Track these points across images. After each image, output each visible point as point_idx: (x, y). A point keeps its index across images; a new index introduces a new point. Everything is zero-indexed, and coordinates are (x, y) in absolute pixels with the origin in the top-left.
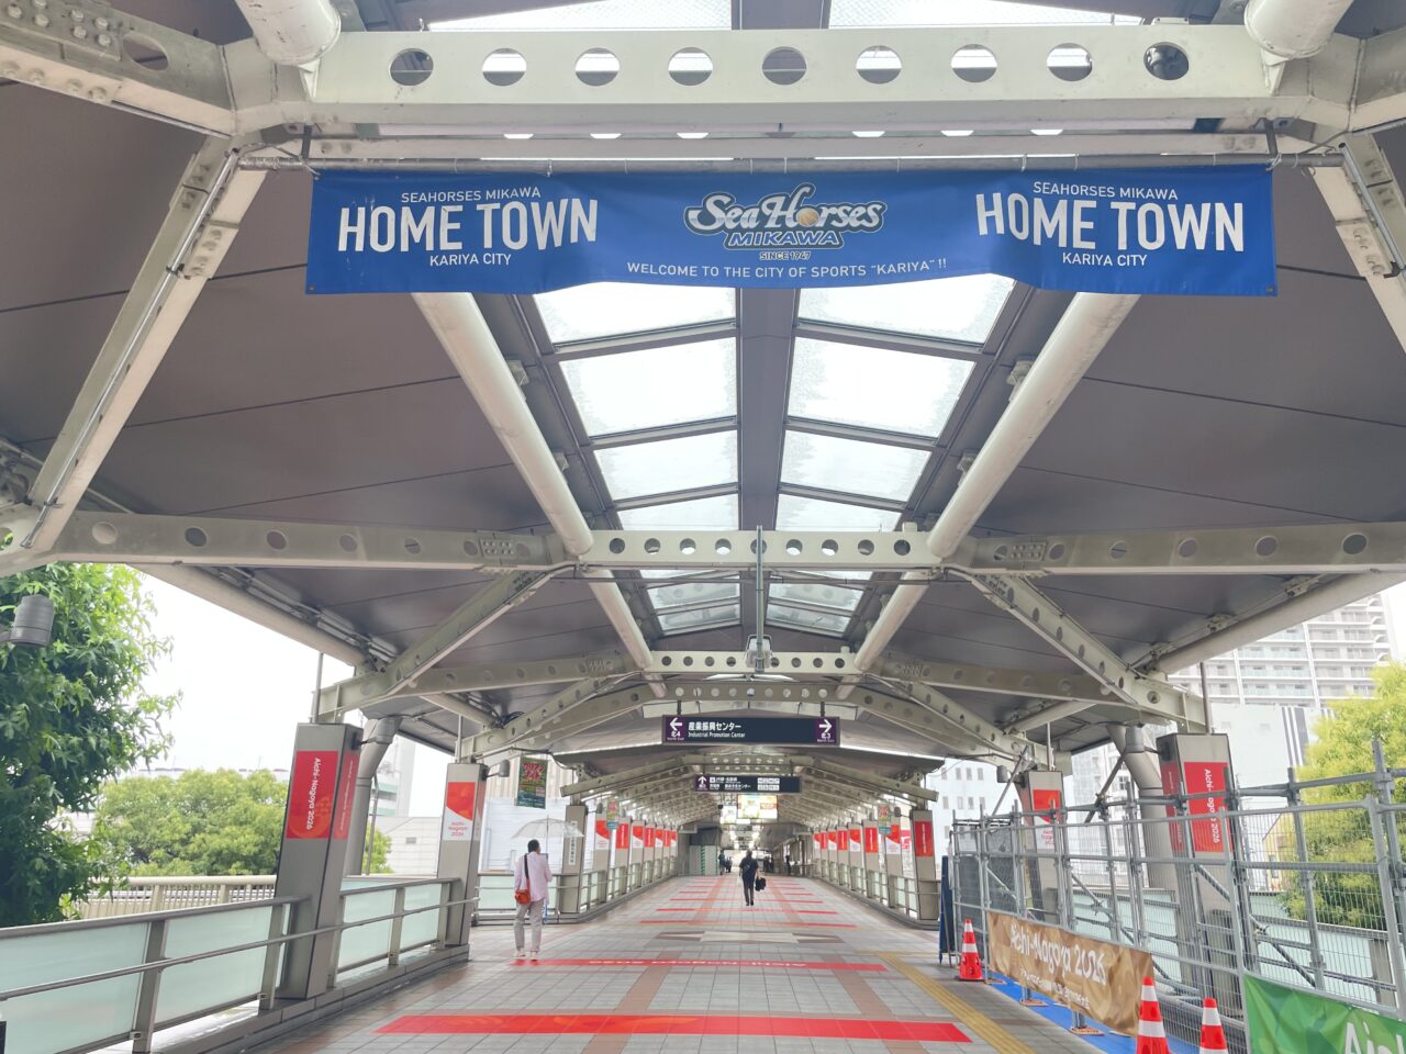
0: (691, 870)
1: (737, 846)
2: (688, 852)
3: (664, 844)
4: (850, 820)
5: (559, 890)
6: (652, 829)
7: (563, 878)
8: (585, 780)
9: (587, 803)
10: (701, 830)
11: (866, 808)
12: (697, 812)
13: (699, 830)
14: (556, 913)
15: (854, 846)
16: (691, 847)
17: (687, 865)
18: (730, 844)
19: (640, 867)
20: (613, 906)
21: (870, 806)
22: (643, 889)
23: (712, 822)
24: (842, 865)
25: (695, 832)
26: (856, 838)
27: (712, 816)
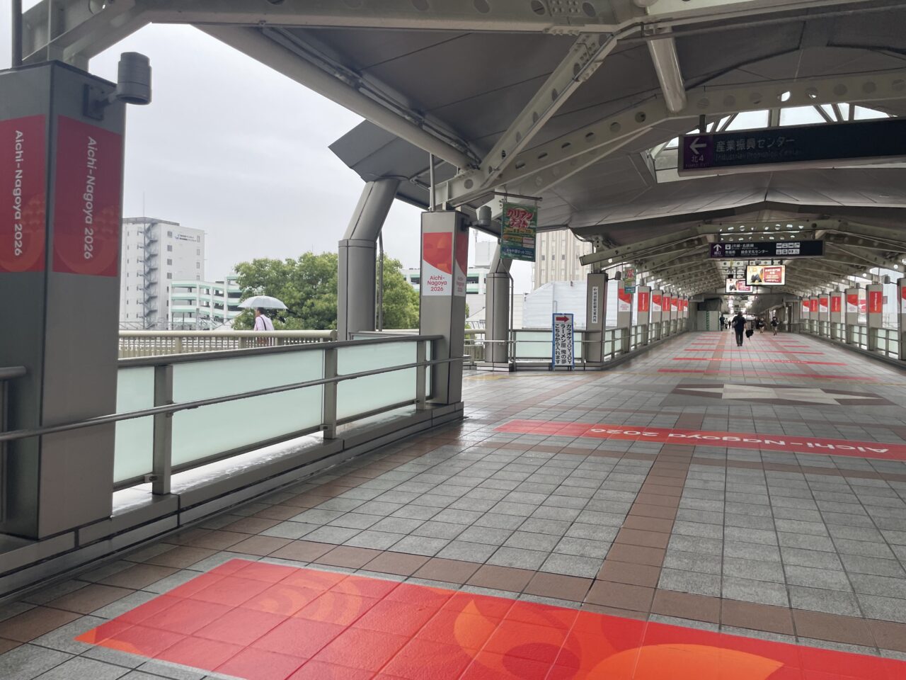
0: (699, 328)
1: (732, 311)
2: (696, 314)
3: (678, 309)
4: (820, 293)
5: (583, 343)
6: (668, 298)
7: (587, 334)
8: (603, 250)
9: (607, 272)
10: (706, 300)
11: (833, 285)
12: (705, 286)
13: (705, 300)
14: (582, 362)
15: (823, 309)
16: (699, 312)
17: (696, 324)
18: (727, 310)
19: (659, 325)
20: (636, 355)
21: (836, 284)
22: (661, 342)
23: (716, 294)
24: (813, 320)
25: (703, 301)
26: (825, 304)
27: (716, 289)
